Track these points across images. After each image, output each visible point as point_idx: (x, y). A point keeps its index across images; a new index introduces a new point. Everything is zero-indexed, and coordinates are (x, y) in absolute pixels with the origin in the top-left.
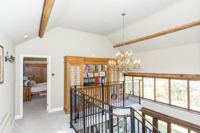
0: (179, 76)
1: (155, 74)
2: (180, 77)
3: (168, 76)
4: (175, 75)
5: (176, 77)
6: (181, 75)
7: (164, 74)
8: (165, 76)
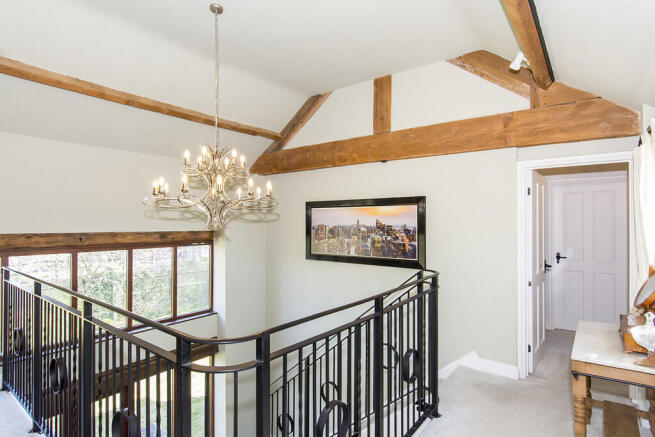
0: (157, 236)
1: (82, 234)
2: (159, 241)
3: (127, 240)
4: (147, 234)
5: (151, 240)
6: (163, 235)
7: (114, 235)
8: (119, 240)
